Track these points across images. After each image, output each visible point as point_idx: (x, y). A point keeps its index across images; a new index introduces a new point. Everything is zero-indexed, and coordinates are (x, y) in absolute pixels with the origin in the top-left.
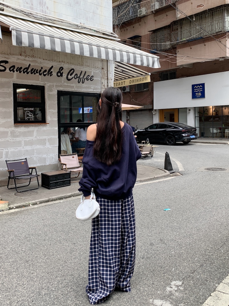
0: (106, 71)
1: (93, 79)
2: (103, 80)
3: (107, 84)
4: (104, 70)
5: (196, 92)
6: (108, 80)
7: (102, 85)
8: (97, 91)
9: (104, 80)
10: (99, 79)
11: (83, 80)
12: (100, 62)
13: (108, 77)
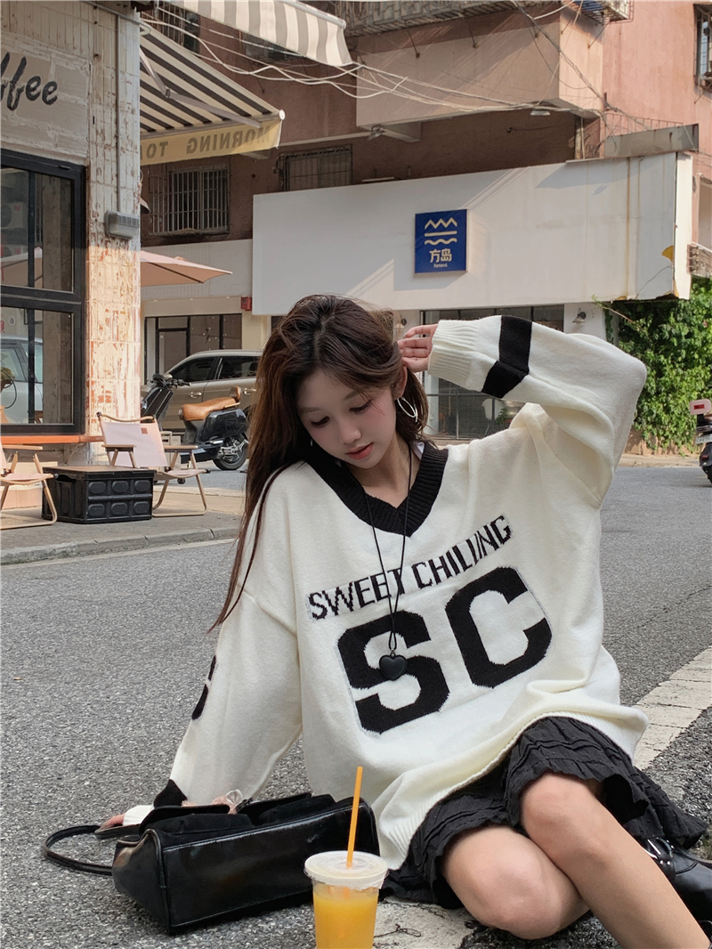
0: (112, 71)
1: (55, 99)
2: (97, 109)
3: (114, 129)
4: (103, 65)
5: (433, 247)
6: (117, 111)
7: (93, 132)
8: (73, 153)
9: (99, 107)
10: (81, 102)
11: (10, 94)
12: (85, 27)
13: (120, 99)
